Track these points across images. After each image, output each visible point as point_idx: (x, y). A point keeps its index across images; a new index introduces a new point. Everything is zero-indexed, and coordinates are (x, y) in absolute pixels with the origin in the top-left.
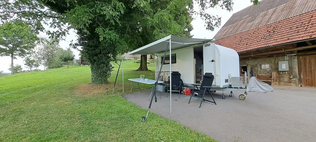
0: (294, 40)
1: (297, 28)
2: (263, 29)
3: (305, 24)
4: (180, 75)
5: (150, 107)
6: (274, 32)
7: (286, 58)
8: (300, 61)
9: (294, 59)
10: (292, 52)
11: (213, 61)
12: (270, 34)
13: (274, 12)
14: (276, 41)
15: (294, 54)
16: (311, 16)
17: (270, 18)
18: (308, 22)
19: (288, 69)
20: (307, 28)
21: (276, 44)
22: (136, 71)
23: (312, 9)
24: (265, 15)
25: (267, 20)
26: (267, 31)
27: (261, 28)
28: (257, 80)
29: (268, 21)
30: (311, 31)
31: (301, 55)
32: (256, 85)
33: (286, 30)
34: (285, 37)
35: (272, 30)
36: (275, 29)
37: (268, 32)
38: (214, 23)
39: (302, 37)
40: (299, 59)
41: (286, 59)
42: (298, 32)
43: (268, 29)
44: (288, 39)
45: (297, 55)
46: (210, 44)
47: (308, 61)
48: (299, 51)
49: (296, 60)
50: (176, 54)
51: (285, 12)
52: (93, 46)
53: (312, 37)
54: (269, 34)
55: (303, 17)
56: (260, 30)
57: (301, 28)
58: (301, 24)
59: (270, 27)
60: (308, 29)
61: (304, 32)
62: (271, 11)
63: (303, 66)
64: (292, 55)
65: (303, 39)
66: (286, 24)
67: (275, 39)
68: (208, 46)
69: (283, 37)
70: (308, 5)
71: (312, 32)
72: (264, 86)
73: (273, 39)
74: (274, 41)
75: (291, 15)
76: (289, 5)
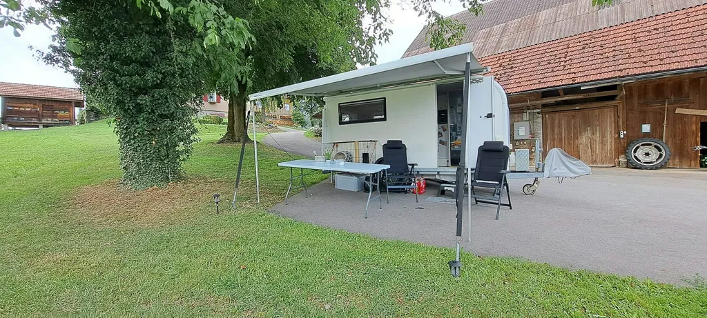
0: (550, 84)
1: (549, 63)
2: (490, 60)
3: (560, 58)
4: (406, 149)
5: (459, 233)
6: (512, 68)
7: (526, 116)
8: (546, 122)
9: (537, 118)
10: (535, 107)
11: (490, 116)
12: (506, 71)
13: (504, 30)
14: (519, 85)
15: (538, 111)
16: (566, 47)
17: (499, 42)
18: (563, 55)
19: (528, 137)
20: (565, 66)
21: (519, 90)
22: (219, 143)
23: (564, 34)
24: (488, 35)
25: (494, 45)
26: (498, 65)
27: (486, 58)
28: (563, 154)
29: (497, 47)
30: (572, 71)
31: (548, 112)
32: (561, 164)
33: (533, 65)
34: (532, 78)
35: (509, 64)
36: (513, 63)
37: (502, 68)
38: (447, 36)
39: (561, 80)
40: (544, 119)
41: (525, 119)
42: (553, 71)
43: (500, 62)
44: (540, 82)
45: (542, 112)
46: (482, 79)
47: (556, 122)
48: (544, 106)
49: (540, 120)
50: (385, 98)
51: (523, 34)
52: (136, 61)
53: (576, 82)
54: (503, 72)
55: (555, 46)
56: (484, 62)
57: (556, 65)
58: (554, 57)
59: (503, 59)
60: (566, 68)
61: (561, 73)
62: (497, 28)
63: (549, 131)
64: (535, 111)
65: (563, 83)
66: (530, 55)
67: (517, 81)
68: (477, 82)
69: (529, 78)
70: (557, 27)
71: (575, 73)
72: (574, 164)
73: (513, 81)
74: (515, 85)
75: (533, 40)
76: (527, 23)
